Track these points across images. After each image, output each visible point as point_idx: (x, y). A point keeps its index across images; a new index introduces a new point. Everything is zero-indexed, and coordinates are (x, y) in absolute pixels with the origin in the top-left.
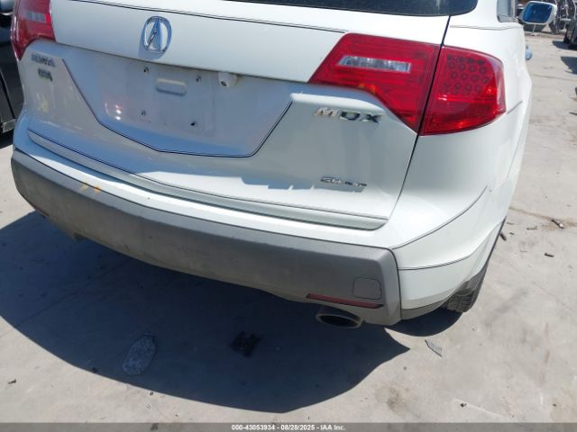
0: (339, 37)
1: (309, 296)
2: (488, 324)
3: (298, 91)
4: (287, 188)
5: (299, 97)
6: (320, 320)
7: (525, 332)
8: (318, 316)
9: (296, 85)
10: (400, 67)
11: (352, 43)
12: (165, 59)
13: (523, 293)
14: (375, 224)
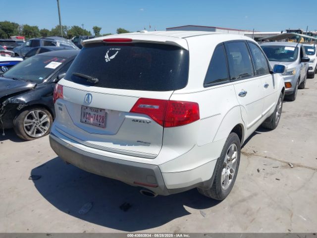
0: (138, 99)
1: (134, 183)
2: (232, 206)
3: (127, 115)
4: (126, 145)
5: (127, 116)
6: (141, 193)
7: (248, 210)
8: (141, 191)
9: (126, 113)
10: (156, 107)
11: (142, 101)
12: (91, 105)
13: (256, 195)
14: (153, 157)
